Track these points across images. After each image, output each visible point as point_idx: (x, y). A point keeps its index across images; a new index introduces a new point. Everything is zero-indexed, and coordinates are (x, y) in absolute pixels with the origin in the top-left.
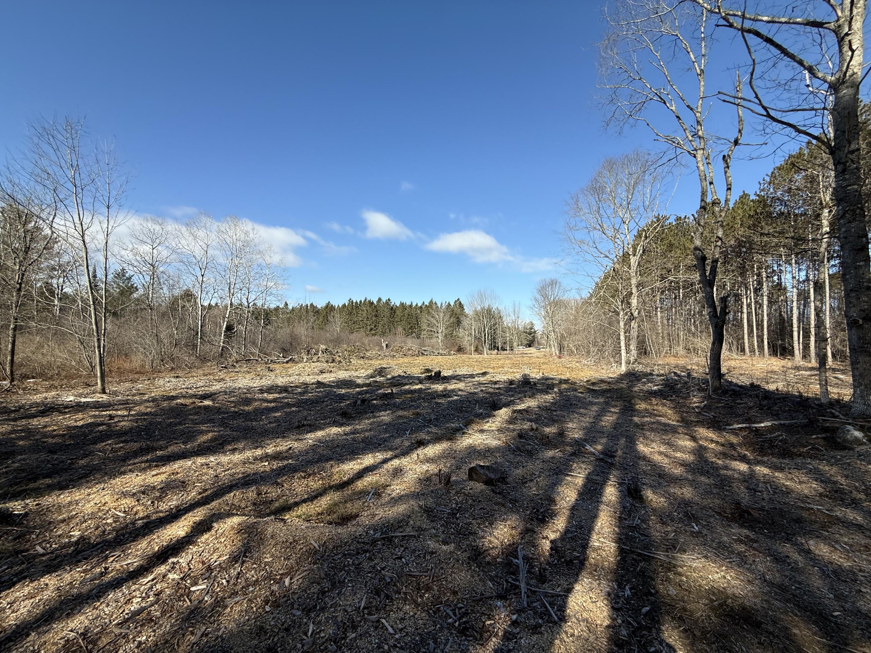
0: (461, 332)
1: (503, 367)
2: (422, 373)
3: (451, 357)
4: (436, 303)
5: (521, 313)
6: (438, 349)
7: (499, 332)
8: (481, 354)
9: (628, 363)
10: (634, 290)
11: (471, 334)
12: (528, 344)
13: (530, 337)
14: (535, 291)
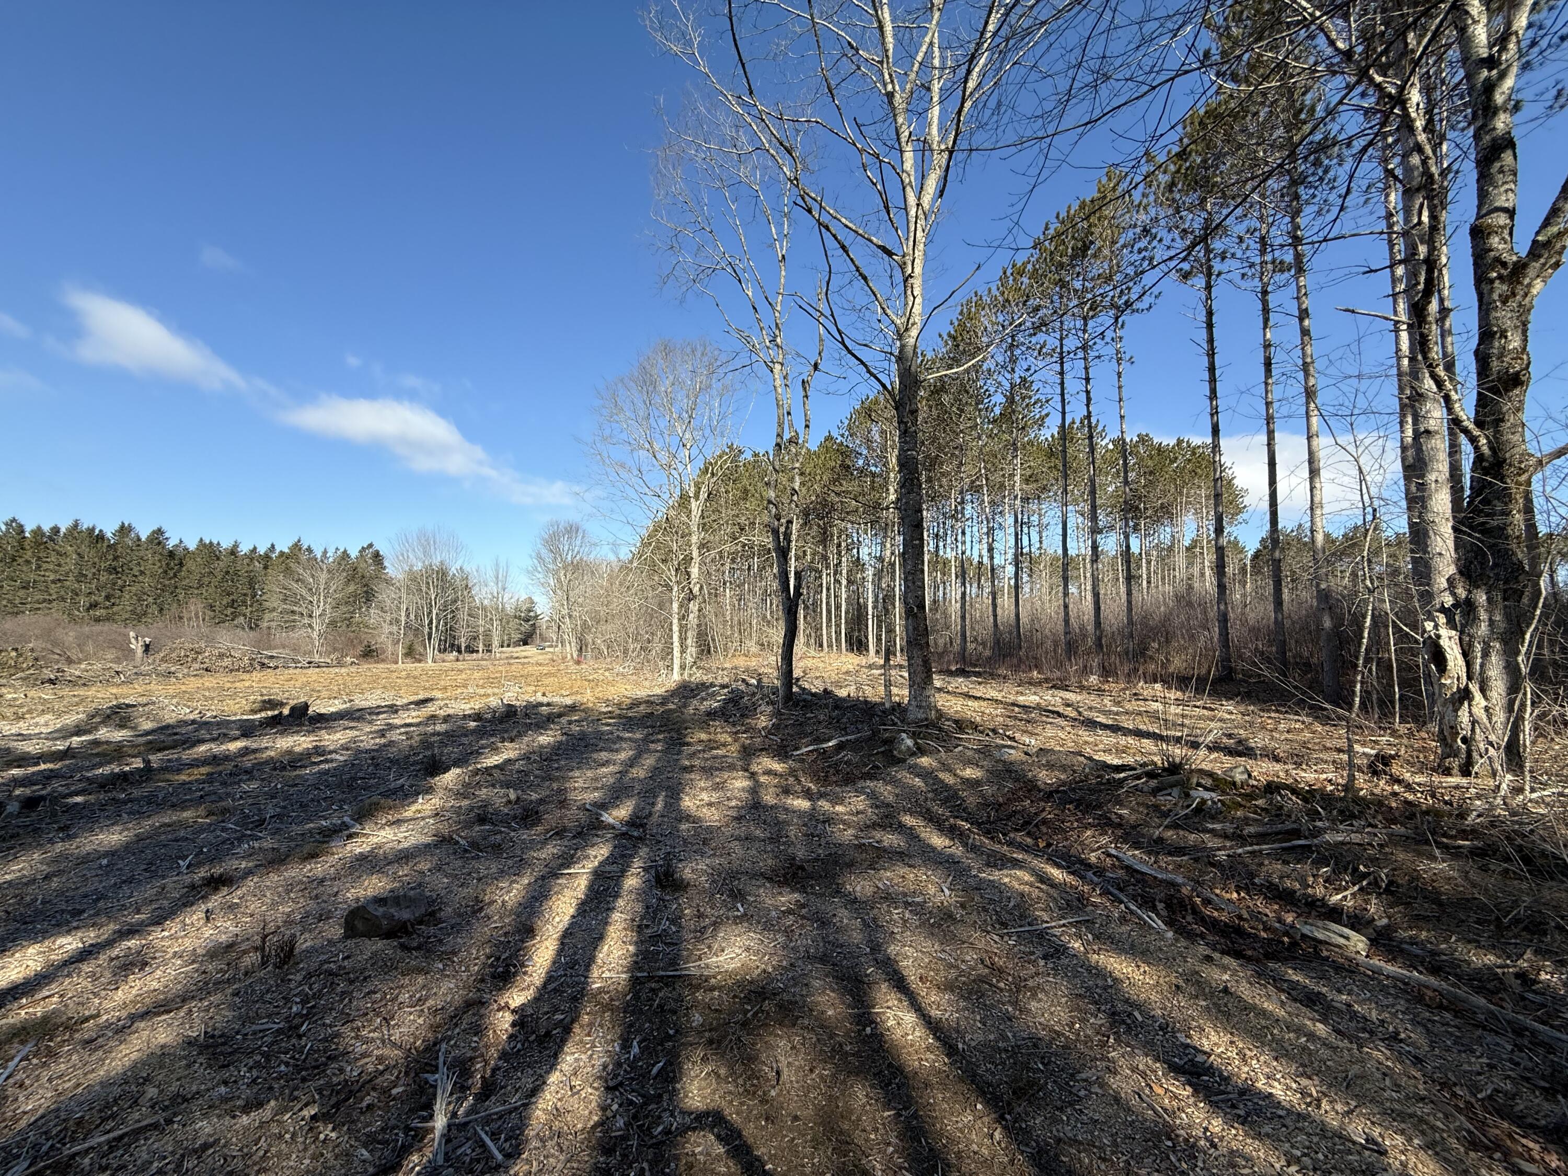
0: (374, 615)
1: (465, 686)
2: (254, 712)
3: (343, 670)
4: (309, 550)
5: (509, 579)
6: (311, 652)
7: (463, 615)
8: (420, 661)
9: (683, 667)
10: (695, 553)
11: (398, 621)
12: (521, 640)
13: (526, 627)
14: (538, 541)
